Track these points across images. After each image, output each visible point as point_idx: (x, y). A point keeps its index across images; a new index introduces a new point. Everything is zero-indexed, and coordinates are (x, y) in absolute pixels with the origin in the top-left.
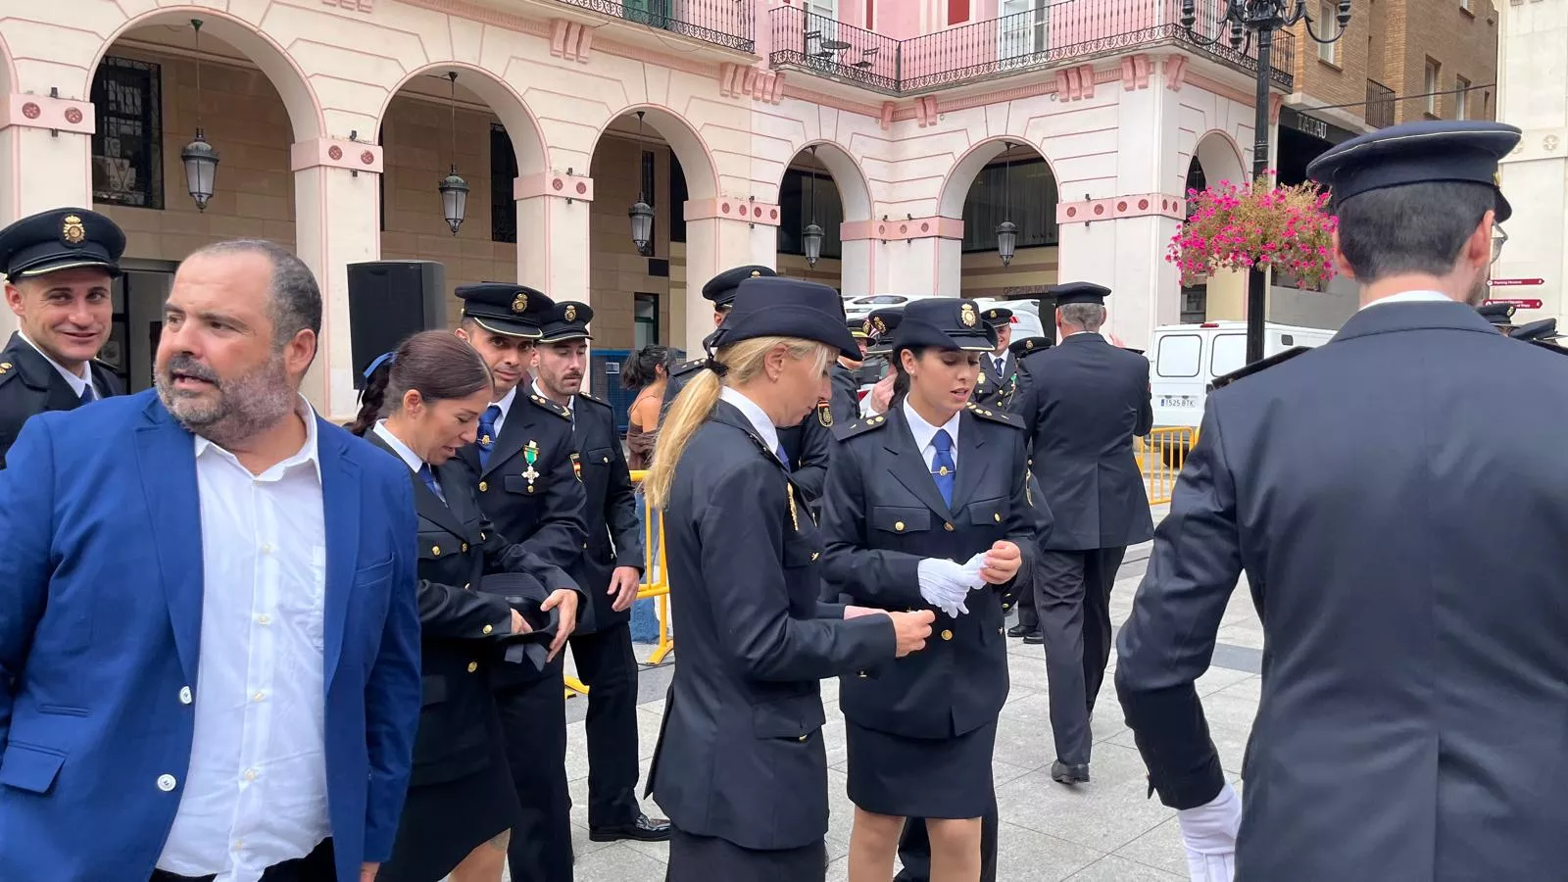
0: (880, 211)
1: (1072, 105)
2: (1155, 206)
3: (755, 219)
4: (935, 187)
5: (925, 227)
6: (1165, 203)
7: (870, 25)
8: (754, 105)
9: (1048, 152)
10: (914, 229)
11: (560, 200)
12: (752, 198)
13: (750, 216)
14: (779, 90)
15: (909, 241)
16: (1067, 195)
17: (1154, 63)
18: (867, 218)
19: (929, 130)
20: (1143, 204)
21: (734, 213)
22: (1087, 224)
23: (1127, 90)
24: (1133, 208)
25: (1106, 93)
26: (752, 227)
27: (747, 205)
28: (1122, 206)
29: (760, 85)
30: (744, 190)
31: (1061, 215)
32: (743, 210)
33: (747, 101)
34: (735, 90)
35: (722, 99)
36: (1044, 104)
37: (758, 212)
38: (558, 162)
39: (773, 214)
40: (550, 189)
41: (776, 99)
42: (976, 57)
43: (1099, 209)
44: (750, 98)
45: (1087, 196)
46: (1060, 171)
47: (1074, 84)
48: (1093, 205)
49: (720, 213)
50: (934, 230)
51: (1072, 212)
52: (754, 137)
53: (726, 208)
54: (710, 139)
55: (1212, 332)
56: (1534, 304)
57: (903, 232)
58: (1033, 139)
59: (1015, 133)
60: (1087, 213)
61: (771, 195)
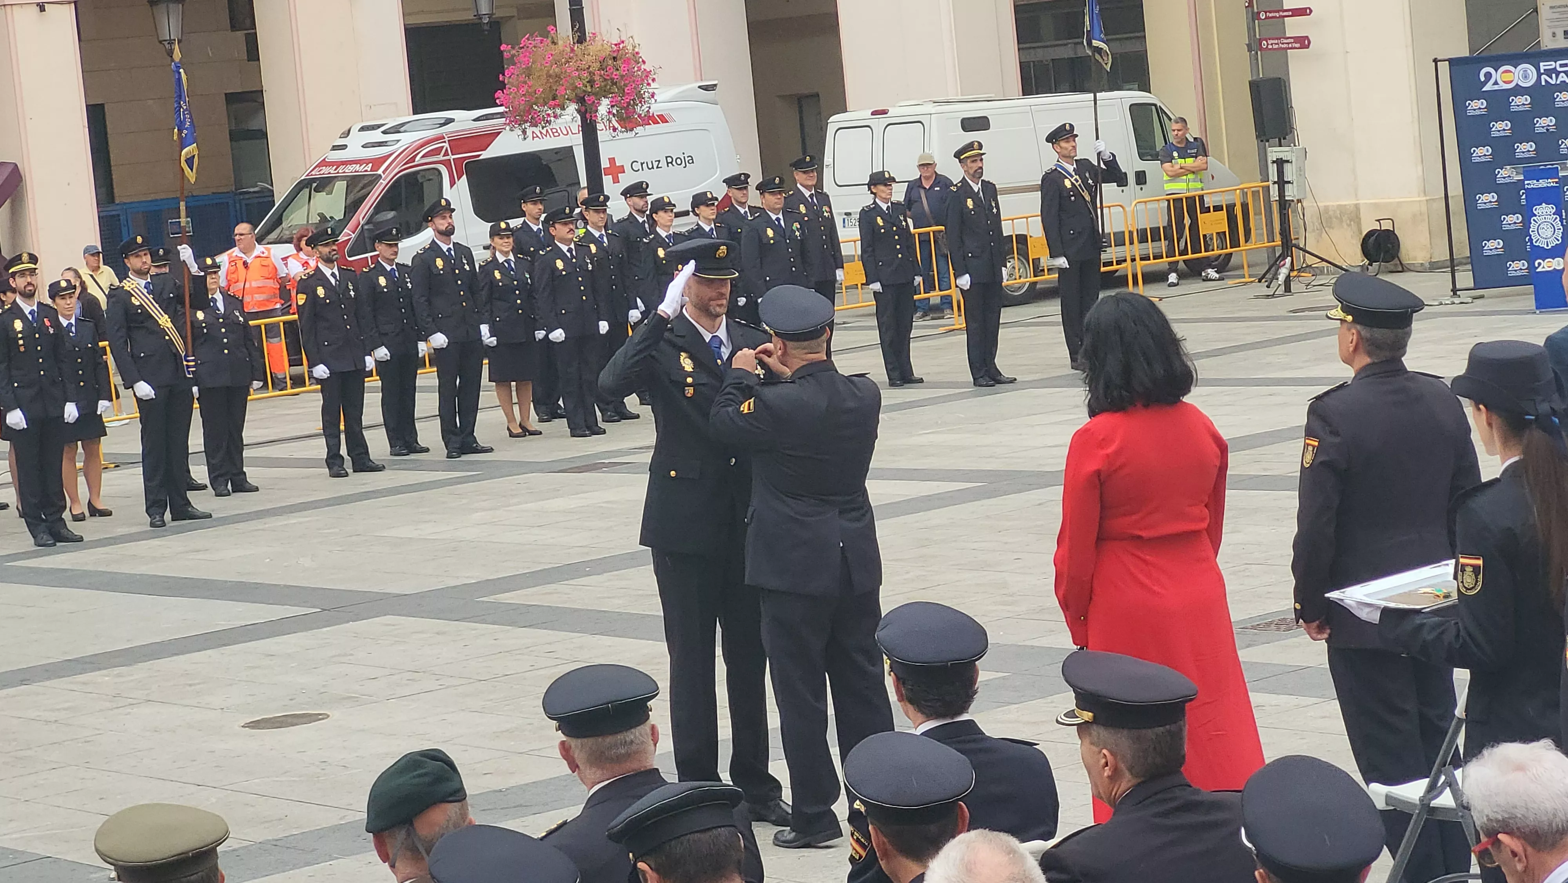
55: (883, 121)
56: (1303, 42)
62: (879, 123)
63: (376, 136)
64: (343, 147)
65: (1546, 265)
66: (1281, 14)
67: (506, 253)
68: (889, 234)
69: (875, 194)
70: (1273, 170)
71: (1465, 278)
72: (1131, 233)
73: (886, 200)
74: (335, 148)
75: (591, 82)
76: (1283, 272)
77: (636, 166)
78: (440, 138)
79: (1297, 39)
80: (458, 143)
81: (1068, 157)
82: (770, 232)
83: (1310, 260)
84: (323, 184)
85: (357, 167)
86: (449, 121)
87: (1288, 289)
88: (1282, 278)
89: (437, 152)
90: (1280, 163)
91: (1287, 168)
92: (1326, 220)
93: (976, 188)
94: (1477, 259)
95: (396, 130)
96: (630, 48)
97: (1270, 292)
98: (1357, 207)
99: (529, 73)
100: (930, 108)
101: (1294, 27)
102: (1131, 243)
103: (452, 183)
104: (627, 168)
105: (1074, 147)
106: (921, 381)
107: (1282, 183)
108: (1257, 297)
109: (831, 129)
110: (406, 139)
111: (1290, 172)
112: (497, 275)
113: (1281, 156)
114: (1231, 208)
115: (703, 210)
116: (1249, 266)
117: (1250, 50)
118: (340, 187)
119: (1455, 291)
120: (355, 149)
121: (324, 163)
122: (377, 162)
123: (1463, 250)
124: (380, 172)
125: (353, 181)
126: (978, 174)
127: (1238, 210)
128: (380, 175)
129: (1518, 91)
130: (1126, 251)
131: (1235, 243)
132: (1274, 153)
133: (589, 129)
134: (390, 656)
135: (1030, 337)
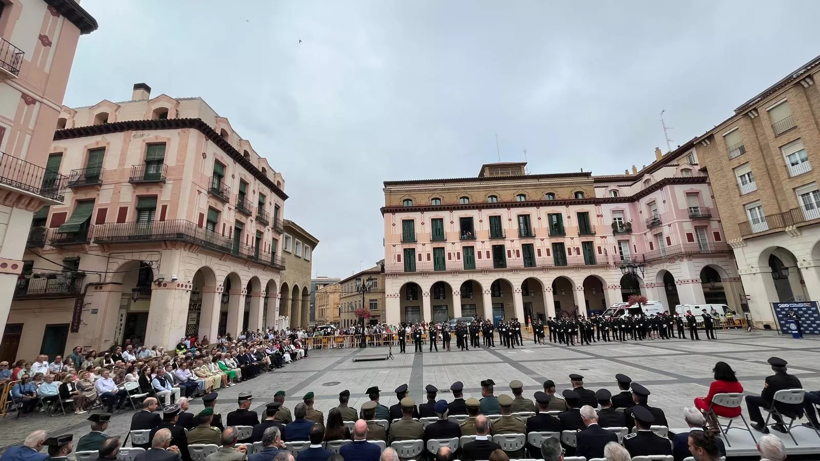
0: (645, 283)
1: (672, 264)
2: (690, 281)
4: (655, 278)
6: (693, 281)
7: (636, 252)
9: (671, 272)
10: (653, 286)
11: (578, 291)
12: (614, 285)
13: (614, 287)
16: (676, 280)
17: (683, 257)
18: (643, 284)
19: (652, 268)
20: (688, 281)
21: (611, 287)
22: (680, 285)
23: (680, 262)
24: (686, 282)
25: (677, 262)
26: (615, 289)
28: (684, 282)
29: (612, 267)
30: (612, 284)
33: (611, 270)
34: (607, 269)
35: (605, 271)
36: (668, 264)
37: (616, 287)
38: (577, 285)
39: (619, 287)
42: (656, 256)
43: (681, 282)
45: (679, 280)
46: (674, 275)
47: (672, 261)
50: (656, 286)
51: (677, 282)
52: (613, 275)
53: (609, 287)
54: (604, 277)
56: (749, 299)
57: (652, 286)
58: (668, 270)
59: (665, 269)
60: (679, 283)
61: (619, 284)
62: (683, 306)
63: (616, 305)
65: (794, 332)
66: (745, 296)
67: (627, 319)
69: (676, 316)
70: (745, 316)
71: (780, 332)
72: (723, 322)
73: (678, 316)
75: (639, 300)
76: (749, 329)
80: (626, 306)
81: (705, 312)
82: (660, 319)
83: (755, 328)
84: (611, 310)
85: (614, 308)
86: (625, 304)
87: (751, 331)
89: (624, 307)
92: (757, 323)
94: (782, 330)
96: (644, 297)
97: (748, 331)
98: (762, 321)
99: (631, 299)
101: (748, 297)
103: (626, 311)
104: (649, 310)
106: (687, 338)
107: (747, 317)
108: (745, 332)
109: (676, 307)
110: (620, 305)
112: (626, 321)
113: (747, 314)
115: (652, 316)
116: (745, 328)
117: (740, 300)
118: (613, 310)
119: (779, 334)
120: (614, 306)
121: (611, 307)
122: (617, 308)
123: (779, 328)
125: (614, 310)
126: (691, 314)
127: (741, 320)
129: (786, 308)
130: (723, 324)
131: (741, 324)
133: (640, 306)
134: (600, 364)
135: (702, 334)
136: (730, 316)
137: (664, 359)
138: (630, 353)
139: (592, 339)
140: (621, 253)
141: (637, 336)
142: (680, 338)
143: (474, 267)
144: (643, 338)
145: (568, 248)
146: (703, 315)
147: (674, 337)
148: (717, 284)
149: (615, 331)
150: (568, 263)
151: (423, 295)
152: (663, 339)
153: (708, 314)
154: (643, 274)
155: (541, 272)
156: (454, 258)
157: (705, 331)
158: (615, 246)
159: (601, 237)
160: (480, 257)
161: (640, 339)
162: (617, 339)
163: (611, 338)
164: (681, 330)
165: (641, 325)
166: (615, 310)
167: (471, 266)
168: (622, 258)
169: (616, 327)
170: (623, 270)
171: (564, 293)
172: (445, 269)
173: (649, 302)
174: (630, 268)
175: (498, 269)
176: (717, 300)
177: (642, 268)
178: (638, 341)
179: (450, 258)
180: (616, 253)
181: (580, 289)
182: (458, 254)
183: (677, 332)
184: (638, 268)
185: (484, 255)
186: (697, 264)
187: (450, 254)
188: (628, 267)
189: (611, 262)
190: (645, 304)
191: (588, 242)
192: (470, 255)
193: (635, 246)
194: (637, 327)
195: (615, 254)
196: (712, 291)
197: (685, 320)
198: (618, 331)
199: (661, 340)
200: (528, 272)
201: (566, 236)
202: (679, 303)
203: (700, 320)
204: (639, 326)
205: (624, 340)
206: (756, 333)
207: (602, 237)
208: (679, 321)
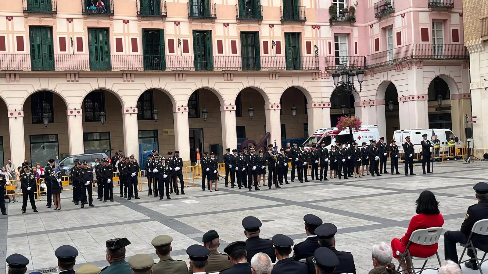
0: (362, 99)
1: (399, 73)
2: (416, 98)
3: (323, 106)
4: (374, 92)
5: (373, 103)
6: (419, 97)
7: (356, 53)
8: (322, 80)
9: (396, 84)
10: (371, 103)
11: (273, 110)
12: (322, 102)
14: (328, 75)
15: (370, 106)
16: (400, 95)
17: (413, 63)
18: (359, 101)
19: (373, 78)
20: (413, 98)
21: (317, 106)
22: (403, 102)
23: (409, 69)
24: (411, 99)
25: (405, 70)
26: (322, 109)
27: (321, 104)
28: (409, 98)
29: (323, 75)
30: (320, 100)
31: (399, 101)
32: (320, 105)
33: (320, 79)
34: (316, 78)
35: (313, 80)
36: (394, 72)
37: (324, 105)
38: (272, 102)
39: (329, 105)
40: (270, 108)
41: (328, 77)
42: (380, 61)
43: (405, 99)
44: (321, 78)
45: (403, 95)
46: (398, 89)
47: (398, 68)
48: (404, 98)
49: (313, 106)
50: (375, 104)
51: (400, 99)
52: (322, 87)
53: (315, 105)
54: (310, 90)
55: (403, 132)
56: (475, 122)
57: (369, 104)
58: (393, 81)
59: (389, 79)
60: (403, 100)
61: (328, 100)
62: (402, 132)
63: (322, 131)
64: (317, 132)
66: (472, 117)
67: (334, 150)
68: (394, 150)
69: (392, 144)
70: (468, 143)
72: (443, 152)
73: (394, 145)
74: (316, 132)
75: (351, 124)
76: (468, 160)
77: (363, 137)
78: (332, 131)
79: (474, 121)
80: (335, 133)
81: (426, 139)
82: (374, 149)
83: (474, 158)
84: (313, 138)
85: (318, 135)
86: (333, 129)
87: (469, 162)
88: (468, 161)
89: (331, 134)
90: (469, 142)
91: (470, 142)
92: (478, 151)
93: (408, 144)
95: (325, 130)
96: (358, 119)
97: (466, 163)
98: (483, 149)
99: (341, 122)
100: (411, 130)
101: (474, 119)
102: (443, 153)
103: (333, 139)
104: (361, 137)
105: (427, 138)
106: (400, 174)
107: (469, 145)
108: (464, 163)
109: (395, 133)
110: (326, 131)
111: (470, 143)
112: (332, 153)
113: (470, 141)
114: (461, 149)
115: (364, 145)
116: (464, 158)
117: (466, 123)
118: (316, 139)
120: (318, 133)
121: (314, 135)
122: (321, 135)
124: (322, 136)
127: (462, 149)
128: (321, 137)
130: (442, 155)
131: (461, 154)
132: (468, 140)
133: (351, 131)
134: (290, 211)
135: (418, 168)
136: (453, 144)
137: (370, 201)
138: (330, 195)
139: (284, 180)
140: (337, 54)
141: (343, 174)
142: (392, 173)
143: (108, 66)
144: (350, 176)
145: (264, 42)
146: (422, 143)
147: (386, 172)
148: (445, 103)
149: (315, 167)
150: (262, 66)
151: (9, 116)
152: (373, 175)
153: (428, 141)
154: (361, 85)
155: (221, 80)
156: (71, 49)
157: (421, 164)
158: (330, 43)
159: (312, 26)
160: (120, 48)
161: (346, 178)
162: (317, 178)
163: (309, 178)
164: (395, 163)
165: (349, 158)
166: (319, 138)
167: (102, 64)
168: (337, 62)
169: (317, 161)
170: (336, 78)
171: (251, 115)
172: (52, 67)
173: (363, 127)
174: (345, 76)
175: (150, 72)
176: (441, 124)
177: (360, 76)
178: (343, 180)
179: (63, 48)
180: (330, 53)
181: (275, 107)
182: (80, 40)
183: (390, 166)
184: (356, 78)
185: (127, 45)
186: (427, 74)
187: (62, 41)
188: (343, 74)
189: (322, 69)
190: (357, 130)
191: (293, 34)
192: (101, 43)
193: (356, 43)
194: (344, 160)
195: (328, 55)
196: (439, 112)
197: (401, 150)
198: (319, 168)
199: (370, 177)
200: (199, 79)
201: (263, 22)
202: (398, 128)
203: (418, 149)
204: (347, 159)
205: (325, 179)
206: (476, 164)
207: (314, 27)
208: (395, 150)
